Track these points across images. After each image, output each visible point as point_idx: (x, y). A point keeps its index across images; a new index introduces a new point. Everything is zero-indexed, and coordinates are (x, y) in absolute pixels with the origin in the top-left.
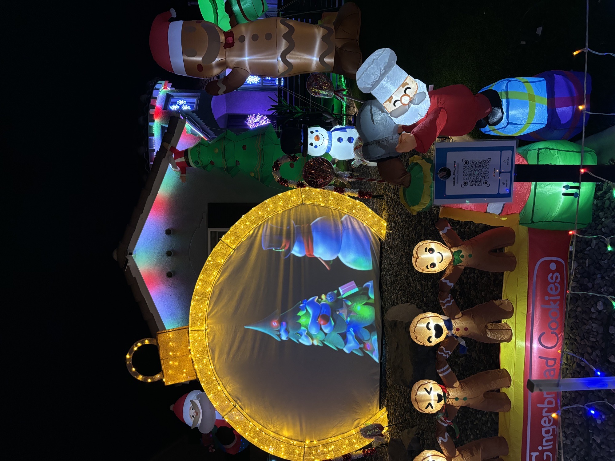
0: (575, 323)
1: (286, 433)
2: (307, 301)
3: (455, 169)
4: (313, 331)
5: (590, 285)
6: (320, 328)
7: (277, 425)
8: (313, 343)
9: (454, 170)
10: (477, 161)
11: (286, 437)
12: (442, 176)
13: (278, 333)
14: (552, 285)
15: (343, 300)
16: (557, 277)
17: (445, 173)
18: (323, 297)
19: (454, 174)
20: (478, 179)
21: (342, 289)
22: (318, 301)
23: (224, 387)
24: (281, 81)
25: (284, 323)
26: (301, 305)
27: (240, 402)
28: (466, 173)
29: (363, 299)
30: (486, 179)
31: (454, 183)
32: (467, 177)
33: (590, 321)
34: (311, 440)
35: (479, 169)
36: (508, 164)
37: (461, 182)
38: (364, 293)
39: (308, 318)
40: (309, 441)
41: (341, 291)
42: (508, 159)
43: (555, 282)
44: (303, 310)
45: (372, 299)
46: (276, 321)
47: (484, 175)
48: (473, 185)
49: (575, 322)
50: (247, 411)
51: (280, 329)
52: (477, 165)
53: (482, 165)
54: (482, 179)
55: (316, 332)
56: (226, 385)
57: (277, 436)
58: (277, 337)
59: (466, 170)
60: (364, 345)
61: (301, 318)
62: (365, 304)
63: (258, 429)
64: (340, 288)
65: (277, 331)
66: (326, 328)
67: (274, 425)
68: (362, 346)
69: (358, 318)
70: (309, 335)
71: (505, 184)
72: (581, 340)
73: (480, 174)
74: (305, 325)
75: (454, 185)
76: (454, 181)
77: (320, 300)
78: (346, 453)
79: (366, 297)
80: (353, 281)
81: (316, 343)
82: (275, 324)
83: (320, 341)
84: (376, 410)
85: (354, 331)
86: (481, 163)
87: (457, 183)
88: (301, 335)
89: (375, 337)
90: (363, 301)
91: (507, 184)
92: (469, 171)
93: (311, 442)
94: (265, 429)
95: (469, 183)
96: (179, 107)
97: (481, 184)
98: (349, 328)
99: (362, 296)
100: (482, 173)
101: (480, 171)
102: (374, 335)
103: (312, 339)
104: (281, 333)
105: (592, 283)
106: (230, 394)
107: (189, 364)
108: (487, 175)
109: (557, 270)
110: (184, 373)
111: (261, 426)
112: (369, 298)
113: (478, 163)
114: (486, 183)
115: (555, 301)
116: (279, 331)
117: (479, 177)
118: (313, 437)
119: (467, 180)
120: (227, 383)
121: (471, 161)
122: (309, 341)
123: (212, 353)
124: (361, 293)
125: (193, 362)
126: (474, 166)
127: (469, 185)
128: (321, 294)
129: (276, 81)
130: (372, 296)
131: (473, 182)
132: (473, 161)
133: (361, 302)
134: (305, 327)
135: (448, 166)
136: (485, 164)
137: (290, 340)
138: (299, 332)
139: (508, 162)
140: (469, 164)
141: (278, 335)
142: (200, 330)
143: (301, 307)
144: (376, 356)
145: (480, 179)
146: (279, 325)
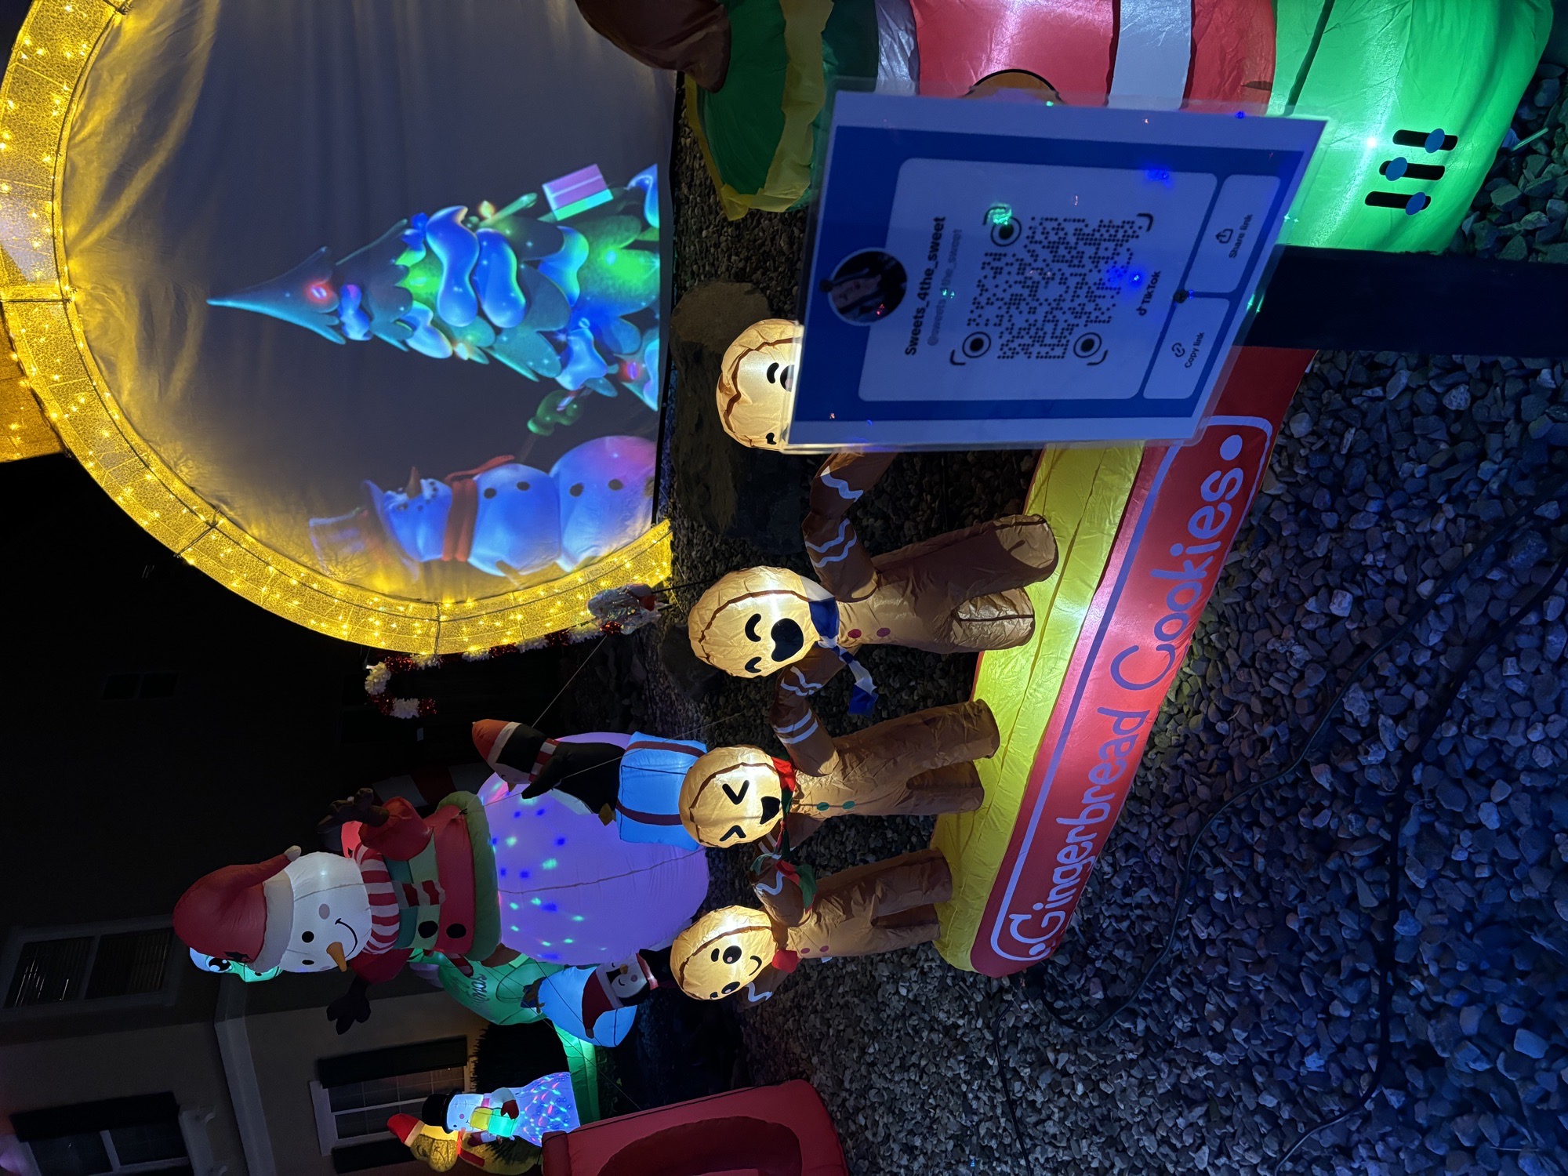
0: (1238, 610)
1: (382, 583)
2: (428, 219)
3: (931, 265)
4: (455, 318)
5: (1330, 520)
6: (476, 312)
7: (355, 566)
8: (454, 353)
9: (929, 273)
10: (1070, 228)
11: (384, 595)
12: (852, 298)
13: (337, 322)
14: (1209, 512)
15: (560, 227)
16: (1232, 484)
17: (870, 286)
18: (486, 209)
19: (923, 296)
20: (1049, 327)
21: (554, 190)
22: (465, 221)
23: (170, 469)
25: (353, 289)
26: (408, 232)
27: (231, 508)
28: (993, 290)
29: (627, 230)
30: (1092, 328)
31: (914, 342)
32: (991, 312)
33: (1289, 633)
34: (459, 598)
35: (1067, 271)
36: (1233, 254)
37: (956, 338)
38: (629, 207)
39: (433, 275)
40: (453, 601)
41: (551, 196)
42: (1244, 227)
43: (1222, 499)
44: (416, 248)
45: (654, 228)
46: (321, 283)
47: (1090, 307)
48: (1015, 352)
49: (1238, 603)
50: (256, 532)
51: (341, 306)
52: (1062, 251)
53: (1090, 251)
54: (1071, 328)
55: (464, 322)
56: (176, 464)
57: (355, 595)
58: (333, 332)
59: (998, 271)
60: (621, 368)
61: (410, 275)
62: (631, 247)
63: (294, 582)
64: (546, 188)
65: (330, 314)
66: (498, 310)
67: (345, 567)
68: (614, 369)
69: (608, 288)
70: (439, 326)
71: (1187, 356)
72: (1240, 667)
73: (1068, 297)
74: (424, 296)
75: (911, 350)
76: (916, 332)
77: (474, 219)
78: (558, 629)
79: (635, 224)
80: (595, 167)
81: (464, 353)
82: (320, 292)
83: (479, 348)
84: (643, 527)
85: (592, 329)
86: (1090, 240)
87: (933, 341)
88: (414, 328)
89: (654, 346)
90: (626, 234)
91: (1193, 356)
92: (1014, 277)
93: (457, 603)
94: (320, 578)
95: (997, 342)
97: (1058, 351)
98: (578, 318)
99: (622, 217)
100: (1083, 292)
101: (1072, 282)
102: (651, 340)
103: (452, 340)
104: (344, 319)
105: (1340, 516)
106: (192, 489)
107: (27, 406)
108: (1104, 304)
109: (1240, 461)
110: (14, 433)
111: (304, 571)
112: (646, 226)
113: (1072, 240)
114: (1088, 346)
115: (1198, 560)
116: (337, 313)
117: (1058, 313)
118: (465, 592)
119: (989, 330)
120: (179, 459)
121: (1035, 224)
122: (441, 348)
123: (108, 368)
124: (621, 207)
125: (39, 402)
126: (1044, 254)
127: (995, 351)
128: (480, 202)
130: (654, 219)
131: (1017, 341)
132: (1049, 225)
133: (619, 238)
134: (425, 302)
135: (893, 248)
136: (1112, 245)
137: (376, 340)
138: (403, 318)
139: (1238, 244)
140: (1023, 240)
141: (334, 327)
142: (44, 301)
143: (406, 236)
144: (651, 395)
145: (1062, 325)
146: (333, 294)
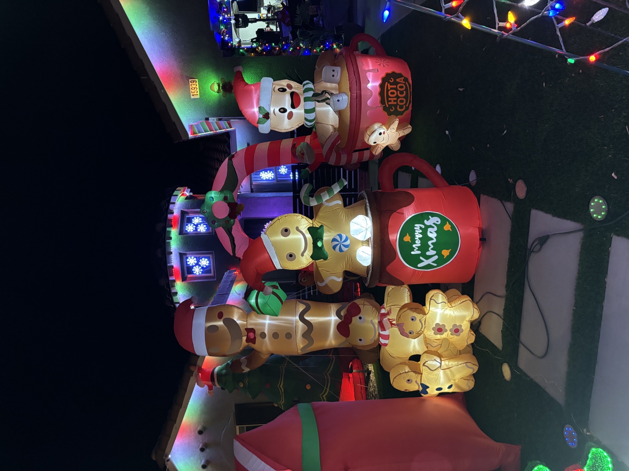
24: (295, 175)
96: (195, 227)
129: (290, 175)
